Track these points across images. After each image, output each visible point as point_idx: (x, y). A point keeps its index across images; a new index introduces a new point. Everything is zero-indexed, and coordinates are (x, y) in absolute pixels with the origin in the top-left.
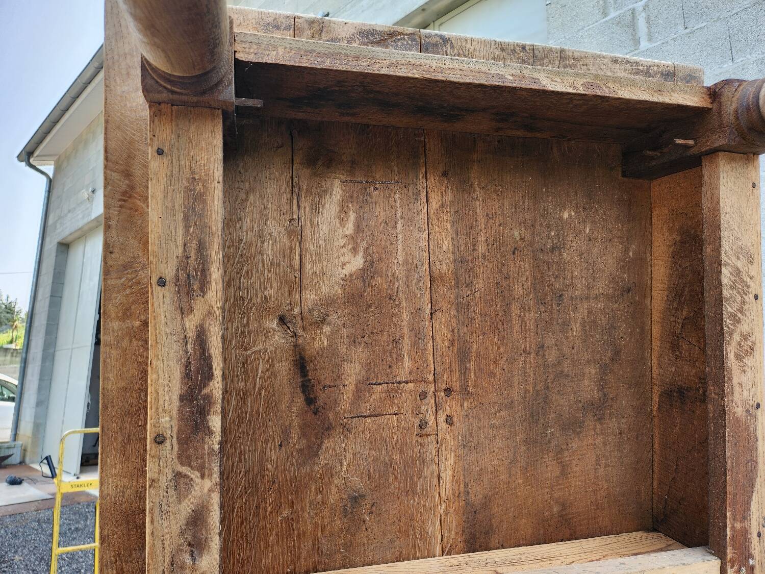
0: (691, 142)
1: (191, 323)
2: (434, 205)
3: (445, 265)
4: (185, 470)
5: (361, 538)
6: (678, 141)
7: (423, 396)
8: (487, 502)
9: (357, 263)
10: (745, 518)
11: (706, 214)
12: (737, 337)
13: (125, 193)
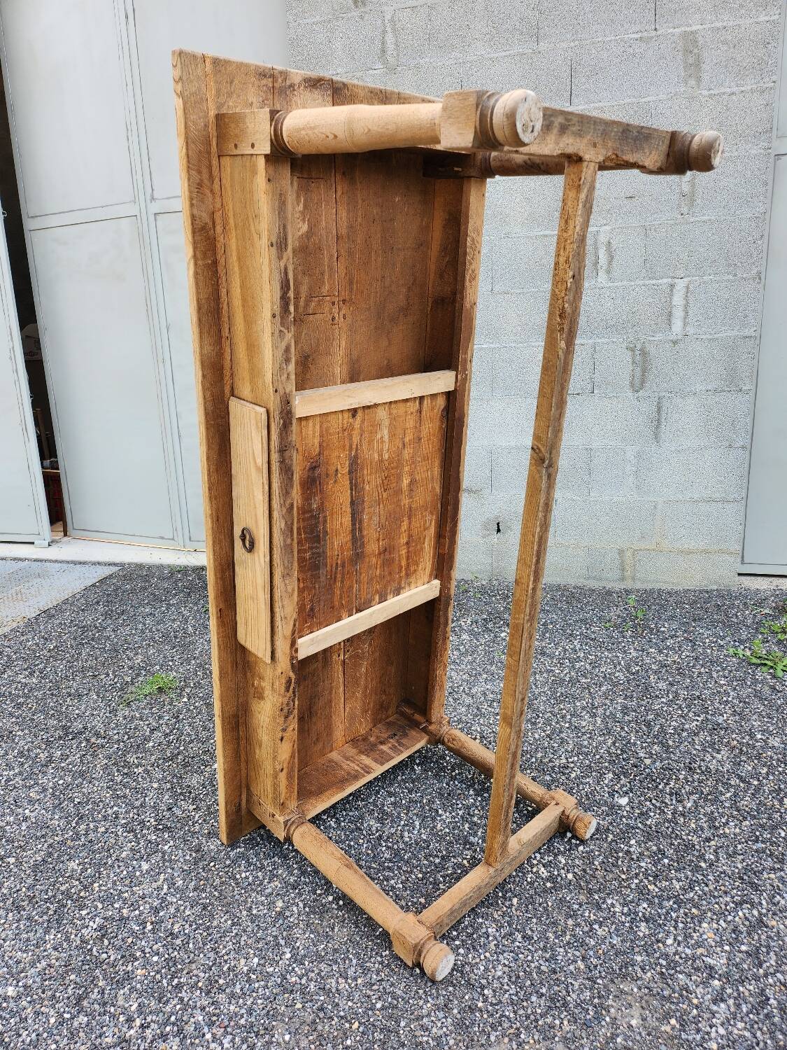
0: (460, 169)
1: (282, 264)
2: (339, 193)
3: (344, 231)
4: (282, 329)
5: (308, 376)
6: (456, 169)
7: (333, 303)
8: (358, 360)
9: (305, 228)
10: (466, 353)
11: (463, 209)
12: (470, 271)
13: (198, 184)
